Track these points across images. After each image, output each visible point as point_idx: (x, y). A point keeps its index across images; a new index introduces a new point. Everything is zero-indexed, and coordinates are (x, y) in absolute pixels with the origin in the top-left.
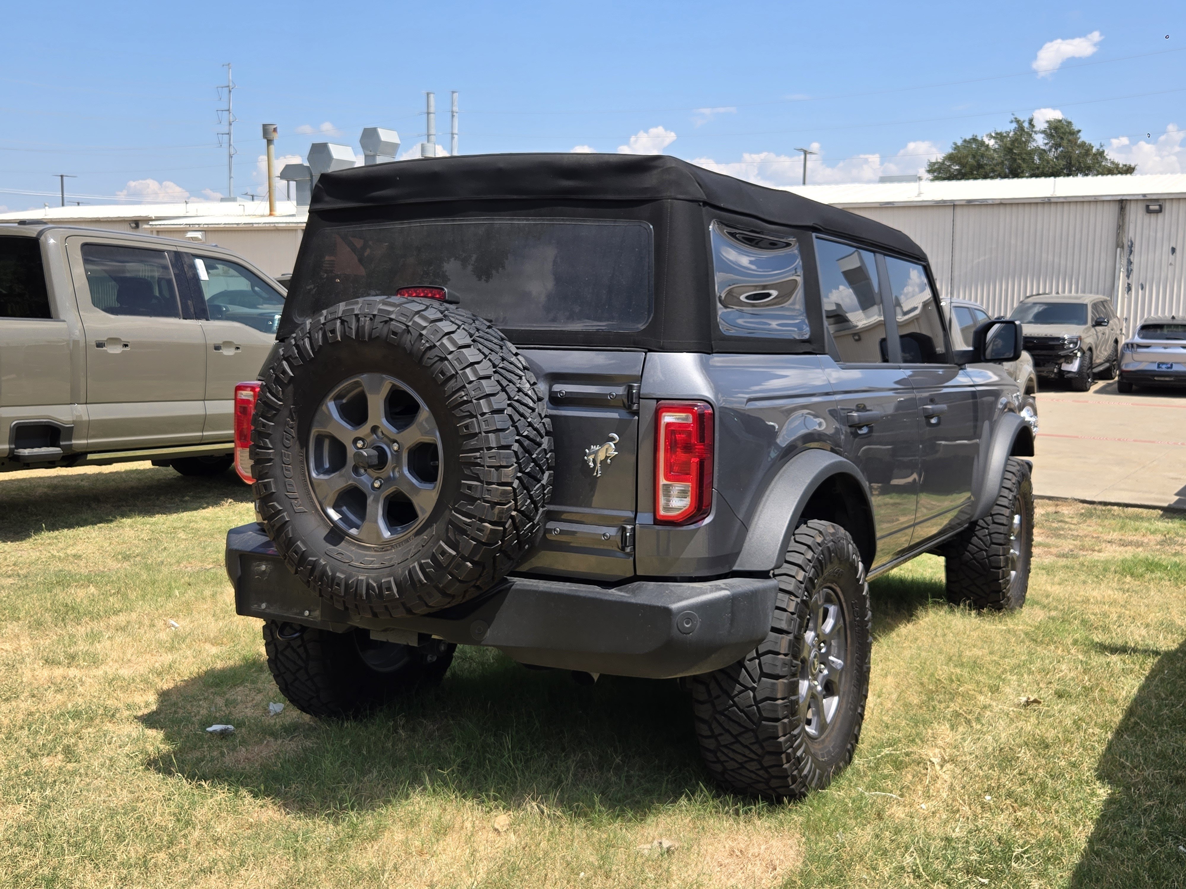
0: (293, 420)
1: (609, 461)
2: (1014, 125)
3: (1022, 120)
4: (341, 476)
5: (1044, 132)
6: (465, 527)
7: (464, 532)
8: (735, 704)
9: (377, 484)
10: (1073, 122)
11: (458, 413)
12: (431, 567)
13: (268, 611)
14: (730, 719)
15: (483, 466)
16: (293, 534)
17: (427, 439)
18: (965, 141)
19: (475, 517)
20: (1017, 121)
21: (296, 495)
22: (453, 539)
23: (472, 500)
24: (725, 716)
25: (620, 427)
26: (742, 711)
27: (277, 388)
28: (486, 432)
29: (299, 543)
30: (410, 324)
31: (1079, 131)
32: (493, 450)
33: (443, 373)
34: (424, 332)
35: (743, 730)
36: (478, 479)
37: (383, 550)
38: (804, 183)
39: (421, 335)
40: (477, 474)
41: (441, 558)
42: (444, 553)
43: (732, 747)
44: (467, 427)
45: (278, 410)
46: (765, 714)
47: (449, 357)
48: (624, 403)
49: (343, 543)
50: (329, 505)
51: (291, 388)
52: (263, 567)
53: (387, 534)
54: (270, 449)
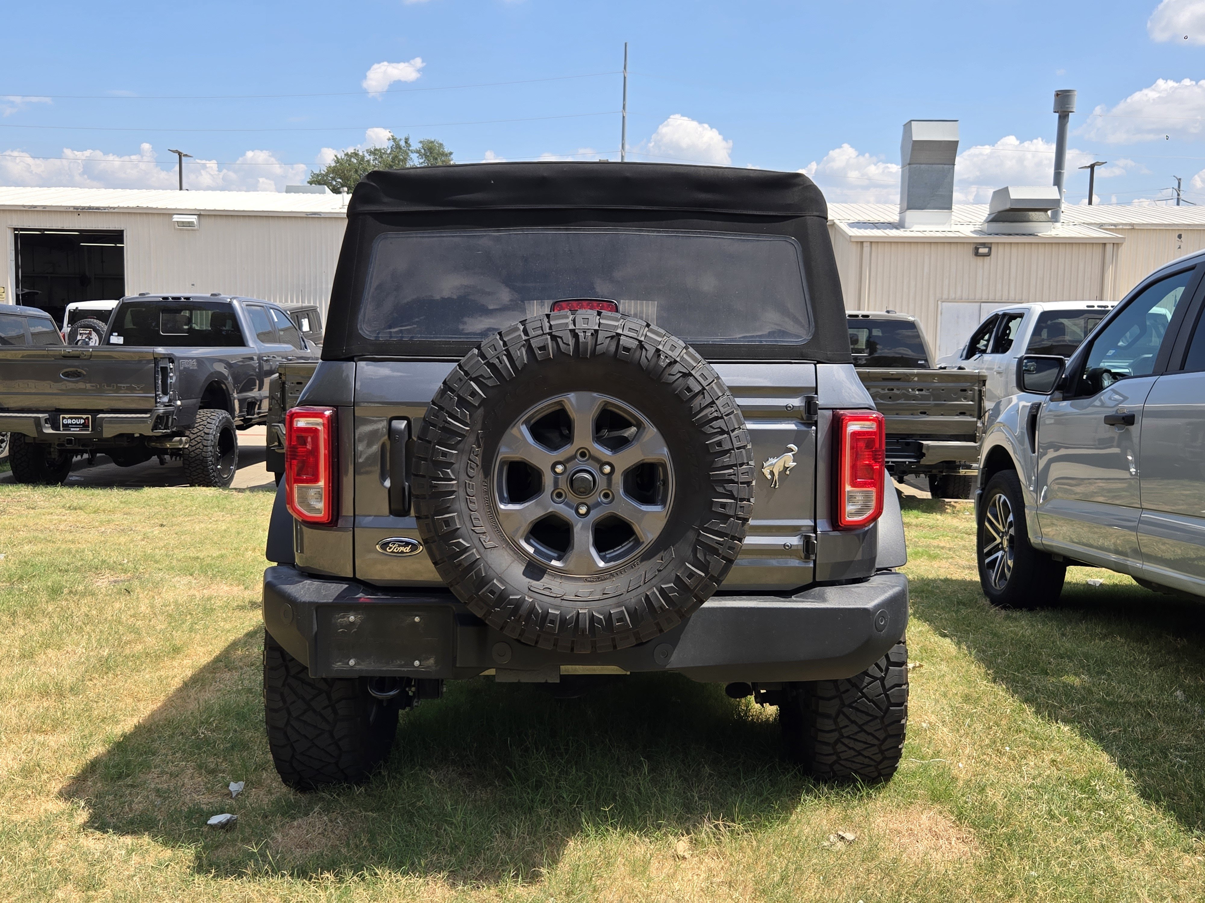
0: (479, 447)
1: (788, 472)
2: (392, 143)
3: (398, 138)
4: (537, 504)
5: (418, 152)
6: (716, 546)
7: (715, 552)
8: (864, 695)
9: (583, 510)
10: (444, 144)
11: (708, 430)
12: (675, 591)
13: (358, 667)
14: (857, 710)
15: (737, 483)
16: (486, 573)
17: (651, 458)
18: (347, 155)
19: (726, 535)
20: (394, 139)
21: (483, 529)
22: (703, 560)
23: (725, 518)
24: (852, 708)
25: (797, 437)
26: (870, 701)
27: (462, 411)
28: (738, 448)
29: (495, 581)
30: (642, 339)
31: (451, 153)
32: (744, 467)
33: (689, 389)
34: (660, 347)
35: (870, 718)
36: (732, 496)
37: (599, 579)
38: (181, 189)
39: (658, 350)
40: (731, 491)
41: (687, 581)
42: (691, 575)
43: (856, 737)
44: (719, 444)
45: (463, 436)
46: (893, 701)
47: (693, 372)
48: (802, 416)
49: (545, 576)
50: (521, 538)
51: (481, 411)
52: (352, 618)
53: (602, 564)
54: (453, 480)
